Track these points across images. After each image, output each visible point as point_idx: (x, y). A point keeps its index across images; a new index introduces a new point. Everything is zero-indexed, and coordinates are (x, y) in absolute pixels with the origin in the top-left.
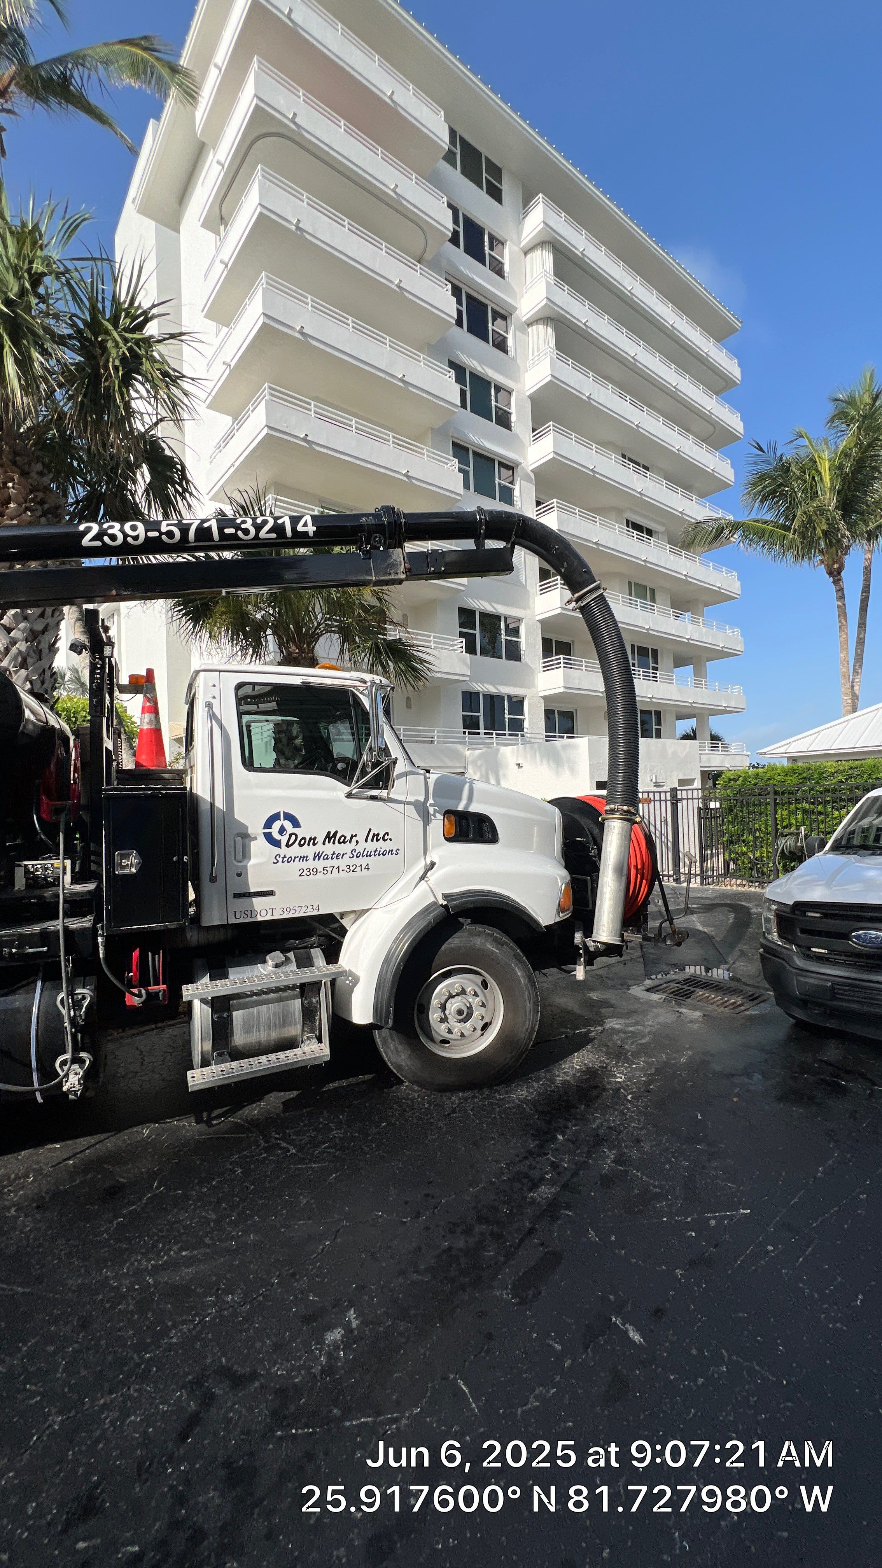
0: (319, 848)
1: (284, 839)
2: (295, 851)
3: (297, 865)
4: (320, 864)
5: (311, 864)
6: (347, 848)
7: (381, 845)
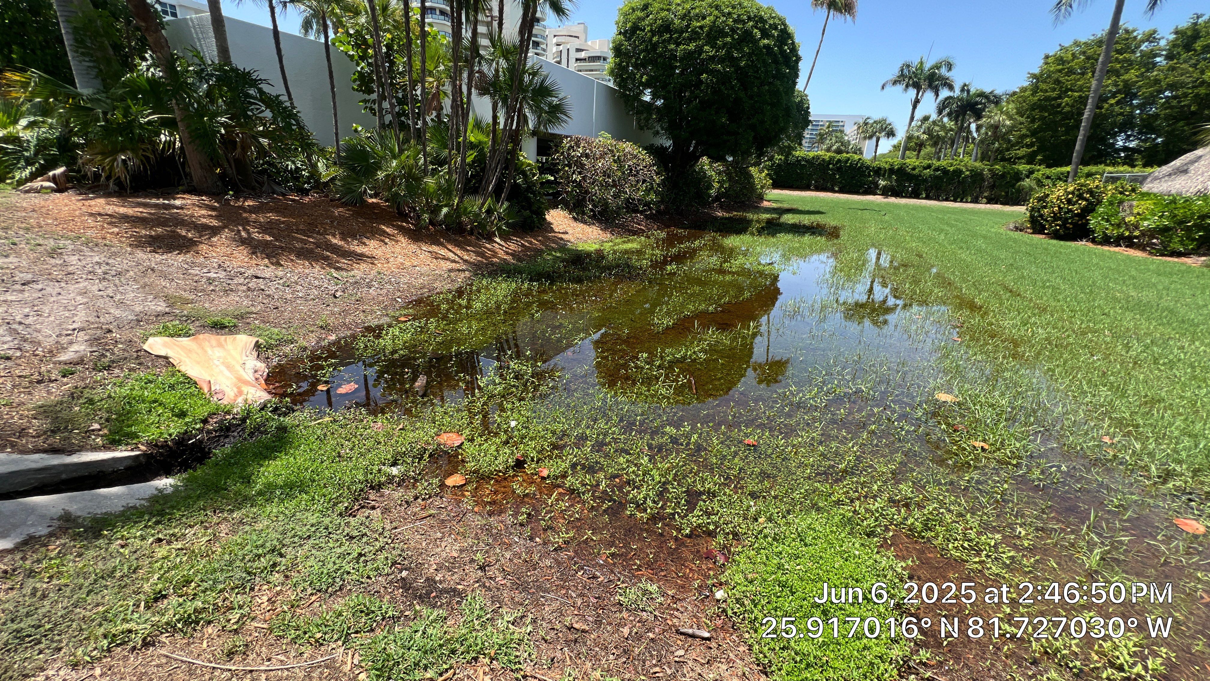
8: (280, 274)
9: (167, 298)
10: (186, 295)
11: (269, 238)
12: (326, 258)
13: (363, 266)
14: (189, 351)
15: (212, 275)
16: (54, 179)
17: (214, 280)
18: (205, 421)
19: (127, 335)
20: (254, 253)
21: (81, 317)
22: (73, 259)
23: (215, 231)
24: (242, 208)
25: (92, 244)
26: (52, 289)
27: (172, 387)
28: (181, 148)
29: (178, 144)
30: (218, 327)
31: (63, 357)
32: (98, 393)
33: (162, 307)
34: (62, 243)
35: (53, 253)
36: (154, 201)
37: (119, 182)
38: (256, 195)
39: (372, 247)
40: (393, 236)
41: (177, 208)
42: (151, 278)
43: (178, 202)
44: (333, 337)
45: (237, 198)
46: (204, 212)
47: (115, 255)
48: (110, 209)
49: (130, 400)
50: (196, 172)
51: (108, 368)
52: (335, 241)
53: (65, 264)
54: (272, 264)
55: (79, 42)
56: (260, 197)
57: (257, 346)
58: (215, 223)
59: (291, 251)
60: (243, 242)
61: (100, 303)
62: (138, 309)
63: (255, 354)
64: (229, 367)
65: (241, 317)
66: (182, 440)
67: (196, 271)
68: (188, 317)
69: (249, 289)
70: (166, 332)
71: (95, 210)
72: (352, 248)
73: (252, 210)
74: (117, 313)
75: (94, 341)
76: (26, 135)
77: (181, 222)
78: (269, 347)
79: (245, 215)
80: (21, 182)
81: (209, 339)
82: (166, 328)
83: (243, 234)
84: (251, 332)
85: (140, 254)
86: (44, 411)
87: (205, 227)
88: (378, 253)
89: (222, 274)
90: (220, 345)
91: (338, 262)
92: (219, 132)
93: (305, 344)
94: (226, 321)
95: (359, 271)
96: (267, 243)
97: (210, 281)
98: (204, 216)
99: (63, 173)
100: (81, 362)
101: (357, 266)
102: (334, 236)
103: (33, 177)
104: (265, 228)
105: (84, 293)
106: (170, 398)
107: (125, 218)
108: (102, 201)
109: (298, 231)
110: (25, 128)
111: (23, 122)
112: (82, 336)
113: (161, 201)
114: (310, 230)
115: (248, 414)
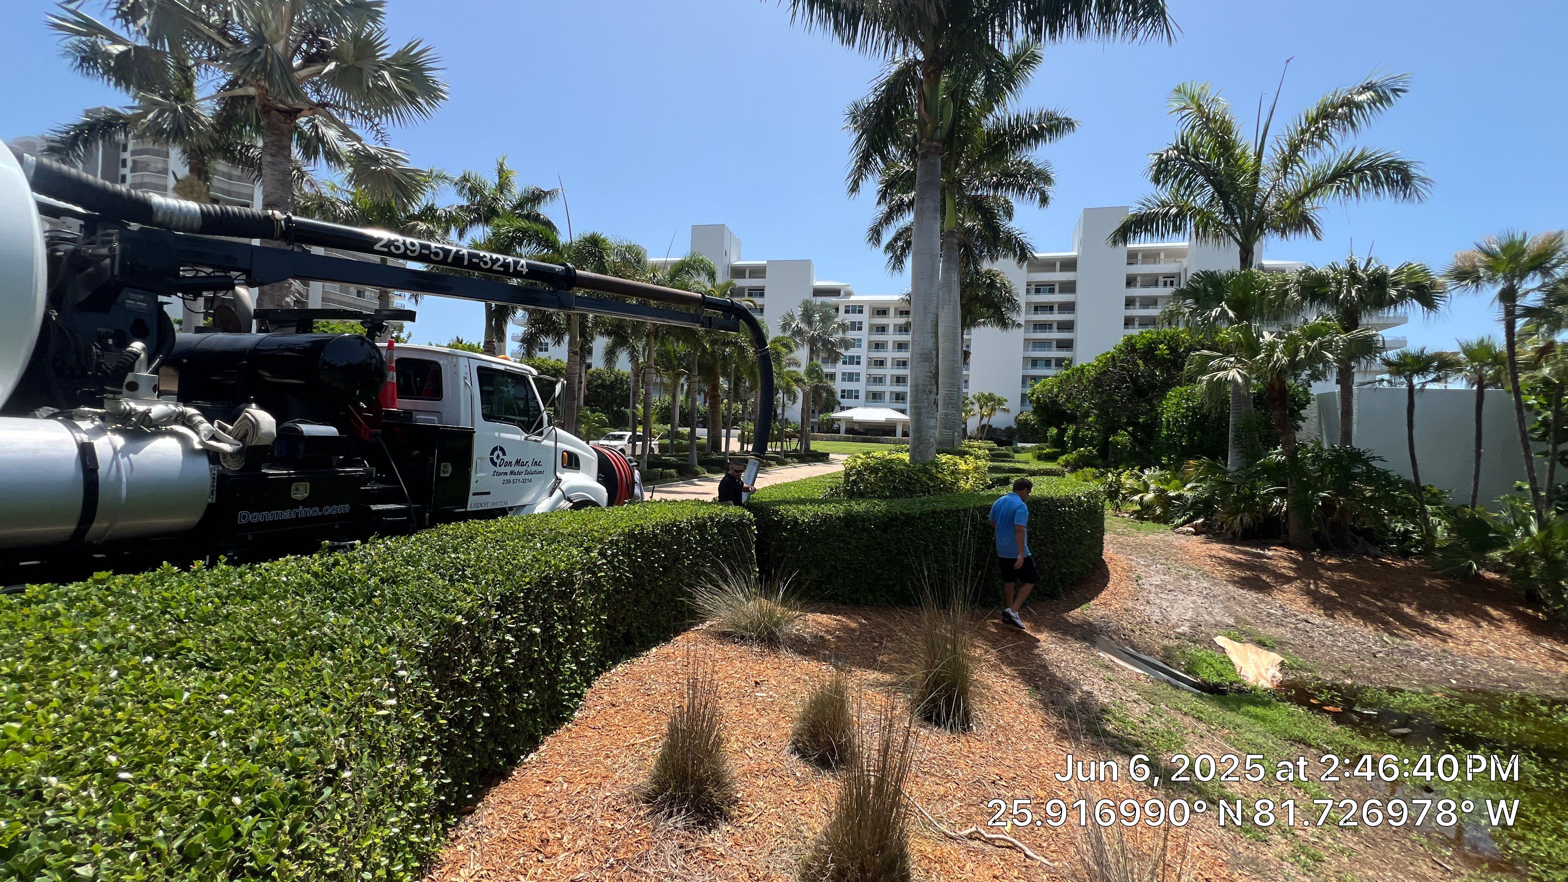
0: (513, 468)
1: (498, 462)
2: (502, 469)
3: (503, 477)
4: (512, 477)
5: (508, 477)
6: (525, 468)
7: (538, 469)
8: (1329, 624)
9: (1236, 618)
10: (1248, 619)
11: (1333, 594)
12: (1386, 623)
13: (1428, 641)
14: (1237, 650)
15: (1273, 611)
16: (1195, 527)
17: (1272, 614)
18: (1231, 684)
19: (1208, 630)
20: (1313, 603)
21: (1190, 614)
22: (1194, 583)
23: (1288, 580)
24: (1322, 565)
25: (1206, 576)
26: (1181, 596)
27: (1221, 663)
28: (1286, 512)
29: (1284, 509)
30: (1261, 644)
31: (1178, 630)
32: (1187, 651)
33: (1231, 621)
34: (1191, 572)
35: (1186, 577)
36: (1254, 550)
37: (1234, 534)
38: (1340, 555)
39: (1458, 626)
40: (1500, 621)
41: (1268, 558)
42: (1232, 603)
43: (1270, 553)
44: (1349, 682)
45: (1322, 556)
46: (1286, 564)
47: (1215, 584)
48: (1222, 554)
49: (1201, 658)
50: (1293, 529)
51: (1194, 642)
52: (1407, 610)
53: (1189, 585)
54: (1326, 615)
55: (1237, 437)
56: (1346, 556)
57: (1282, 664)
58: (1292, 574)
59: (1349, 607)
60: (1309, 593)
61: (1200, 610)
62: (1218, 618)
63: (1279, 668)
64: (1257, 666)
65: (1281, 643)
66: (1217, 685)
67: (1262, 606)
68: (1244, 632)
69: (1296, 628)
70: (1228, 635)
71: (1214, 553)
72: (1426, 620)
73: (1331, 568)
74: (1207, 617)
75: (1192, 627)
76: (1189, 494)
77: (1265, 569)
78: (1292, 668)
79: (1321, 571)
80: (1176, 527)
81: (1251, 648)
82: (1229, 634)
83: (1312, 587)
84: (1282, 653)
85: (1230, 587)
86: (1165, 648)
87: (1283, 576)
88: (1463, 634)
89: (1280, 613)
90: (1257, 653)
91: (1397, 629)
92: (1317, 504)
93: (1320, 676)
94: (1267, 643)
95: (1416, 642)
96: (1329, 598)
97: (1269, 615)
98: (1284, 567)
99: (1203, 523)
100: (1184, 634)
101: (1418, 637)
102: (1409, 605)
103: (1184, 524)
104: (1333, 586)
105: (1194, 602)
106: (1219, 667)
107: (1229, 561)
108: (1219, 546)
109: (1368, 594)
110: (1189, 490)
111: (1189, 486)
112: (1188, 624)
113: (1259, 551)
114: (1384, 594)
115: (1255, 689)
